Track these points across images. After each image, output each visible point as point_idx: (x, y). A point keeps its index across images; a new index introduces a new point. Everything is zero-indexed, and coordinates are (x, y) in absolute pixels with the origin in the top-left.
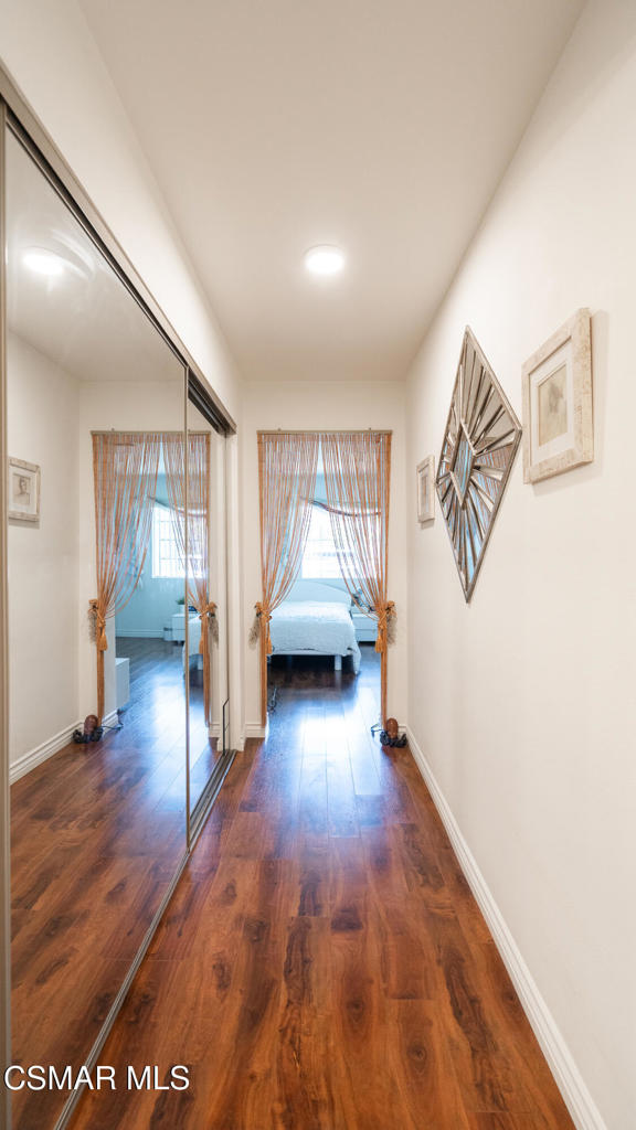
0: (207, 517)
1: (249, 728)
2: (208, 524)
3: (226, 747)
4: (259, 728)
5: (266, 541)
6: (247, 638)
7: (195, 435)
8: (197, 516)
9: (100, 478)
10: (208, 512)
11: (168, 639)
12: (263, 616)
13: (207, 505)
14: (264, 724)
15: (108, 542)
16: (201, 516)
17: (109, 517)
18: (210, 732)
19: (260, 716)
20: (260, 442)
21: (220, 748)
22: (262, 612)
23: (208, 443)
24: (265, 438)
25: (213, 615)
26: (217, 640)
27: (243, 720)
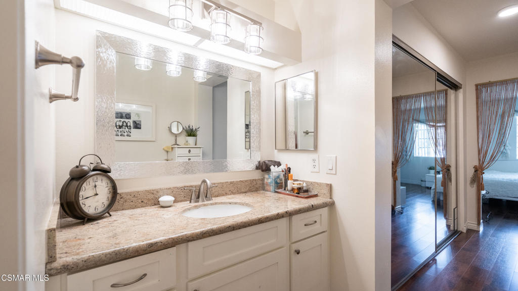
0: (446, 127)
1: (469, 224)
2: (446, 130)
3: (456, 229)
4: (476, 225)
5: (481, 136)
6: (468, 182)
7: (440, 92)
8: (440, 126)
9: (395, 114)
10: (446, 125)
11: (423, 185)
12: (479, 172)
13: (445, 121)
14: (479, 224)
15: (398, 139)
16: (442, 126)
17: (399, 129)
18: (447, 222)
19: (476, 220)
20: (477, 90)
21: (452, 228)
22: (479, 171)
23: (446, 94)
24: (479, 88)
25: (449, 170)
26: (451, 181)
27: (466, 220)
